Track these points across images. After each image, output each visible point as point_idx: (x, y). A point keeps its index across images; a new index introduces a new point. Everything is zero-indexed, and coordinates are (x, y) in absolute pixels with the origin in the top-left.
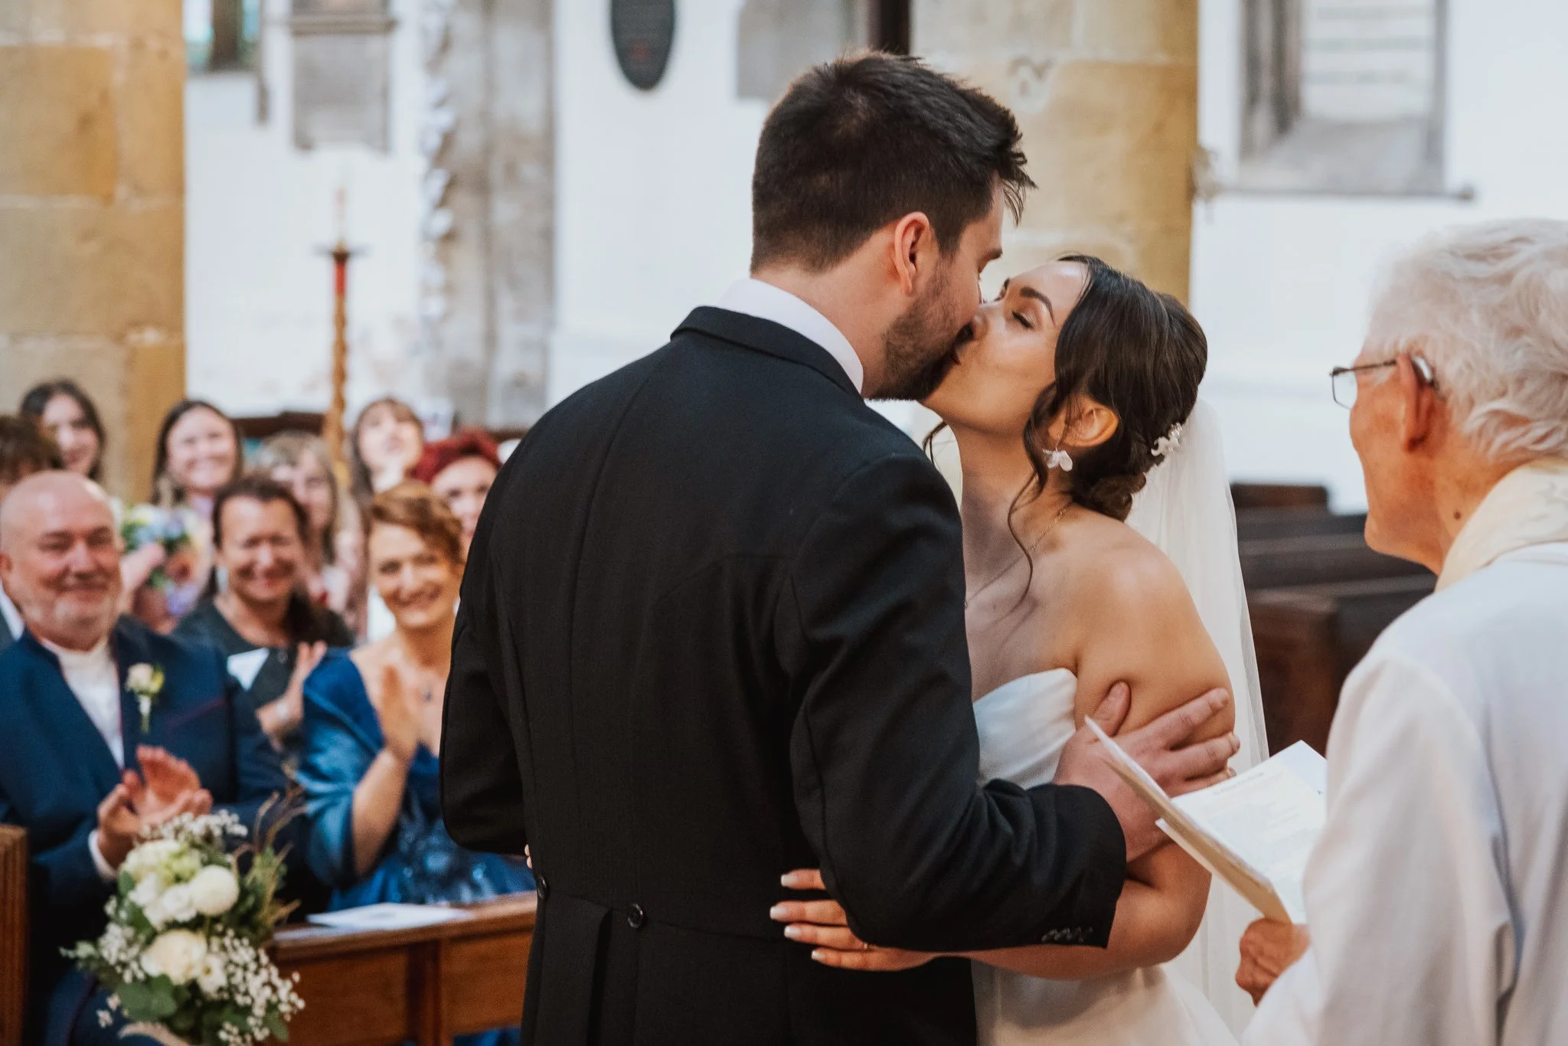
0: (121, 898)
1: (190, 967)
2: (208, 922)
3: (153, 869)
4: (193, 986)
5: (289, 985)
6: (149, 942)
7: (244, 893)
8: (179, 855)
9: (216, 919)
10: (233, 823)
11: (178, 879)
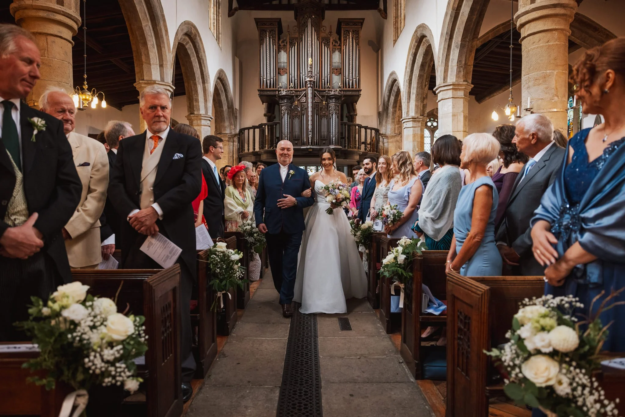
0: (514, 332)
1: (549, 380)
2: (560, 355)
3: (530, 319)
4: (551, 389)
5: (612, 405)
6: (526, 359)
7: (582, 342)
8: (544, 316)
9: (566, 354)
10: (576, 301)
11: (543, 329)
